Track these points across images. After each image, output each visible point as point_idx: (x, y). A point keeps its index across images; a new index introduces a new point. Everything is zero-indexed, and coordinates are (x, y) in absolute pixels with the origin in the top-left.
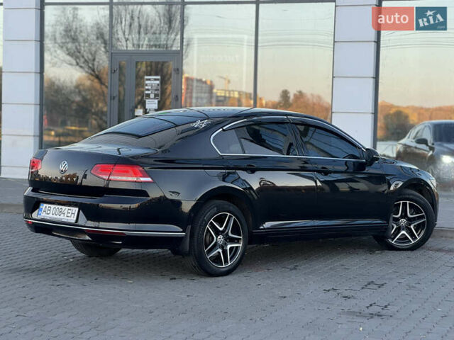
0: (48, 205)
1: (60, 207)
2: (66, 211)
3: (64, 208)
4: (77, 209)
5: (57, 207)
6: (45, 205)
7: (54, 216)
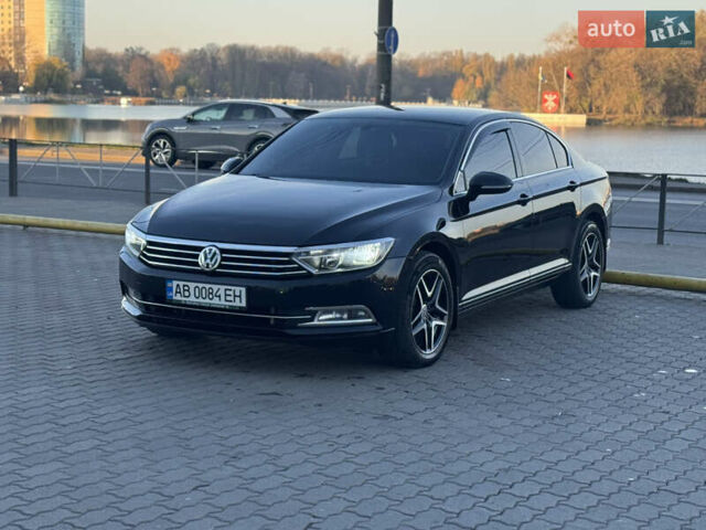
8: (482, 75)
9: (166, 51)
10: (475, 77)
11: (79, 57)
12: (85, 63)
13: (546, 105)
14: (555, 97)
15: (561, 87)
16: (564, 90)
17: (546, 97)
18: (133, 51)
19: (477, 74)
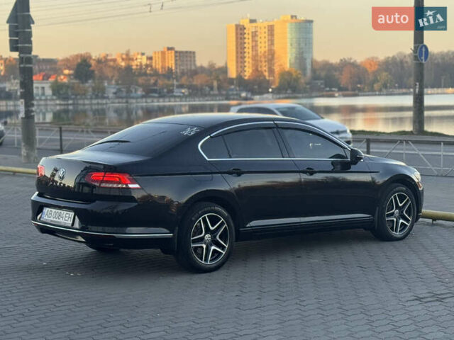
0: (50, 209)
2: (64, 215)
3: (62, 212)
4: (73, 214)
5: (57, 211)
6: (47, 209)
7: (55, 219)
9: (368, 59)
11: (309, 67)
12: (314, 71)
18: (345, 61)
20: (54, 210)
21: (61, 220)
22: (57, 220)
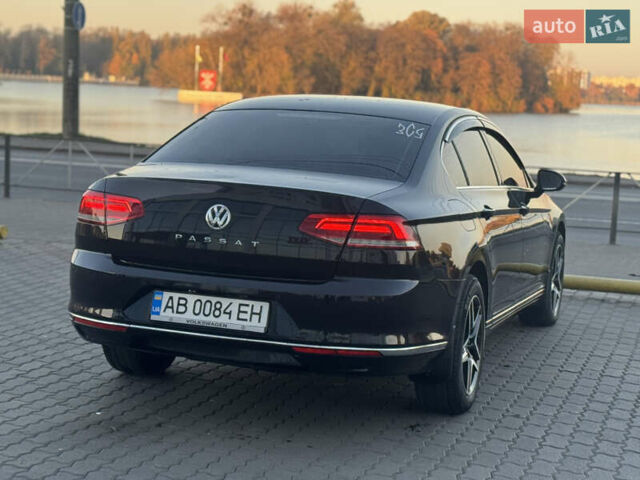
0: (176, 296)
1: (214, 300)
2: (234, 309)
3: (225, 302)
4: (266, 306)
5: (204, 298)
6: (167, 295)
7: (201, 318)
8: (138, 51)
10: (131, 54)
13: (204, 83)
14: (212, 75)
15: (217, 66)
16: (221, 69)
17: (203, 75)
19: (133, 51)
20: (191, 298)
21: (223, 320)
22: (211, 319)
